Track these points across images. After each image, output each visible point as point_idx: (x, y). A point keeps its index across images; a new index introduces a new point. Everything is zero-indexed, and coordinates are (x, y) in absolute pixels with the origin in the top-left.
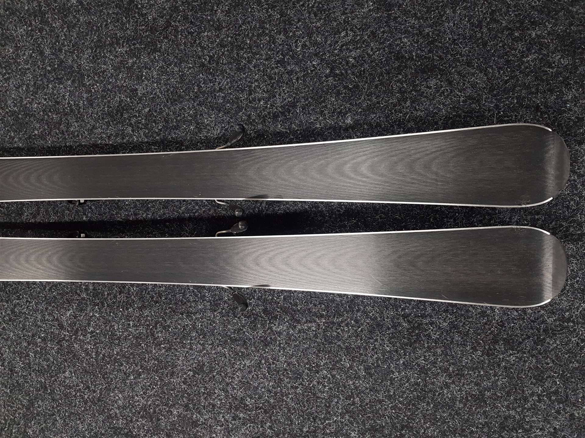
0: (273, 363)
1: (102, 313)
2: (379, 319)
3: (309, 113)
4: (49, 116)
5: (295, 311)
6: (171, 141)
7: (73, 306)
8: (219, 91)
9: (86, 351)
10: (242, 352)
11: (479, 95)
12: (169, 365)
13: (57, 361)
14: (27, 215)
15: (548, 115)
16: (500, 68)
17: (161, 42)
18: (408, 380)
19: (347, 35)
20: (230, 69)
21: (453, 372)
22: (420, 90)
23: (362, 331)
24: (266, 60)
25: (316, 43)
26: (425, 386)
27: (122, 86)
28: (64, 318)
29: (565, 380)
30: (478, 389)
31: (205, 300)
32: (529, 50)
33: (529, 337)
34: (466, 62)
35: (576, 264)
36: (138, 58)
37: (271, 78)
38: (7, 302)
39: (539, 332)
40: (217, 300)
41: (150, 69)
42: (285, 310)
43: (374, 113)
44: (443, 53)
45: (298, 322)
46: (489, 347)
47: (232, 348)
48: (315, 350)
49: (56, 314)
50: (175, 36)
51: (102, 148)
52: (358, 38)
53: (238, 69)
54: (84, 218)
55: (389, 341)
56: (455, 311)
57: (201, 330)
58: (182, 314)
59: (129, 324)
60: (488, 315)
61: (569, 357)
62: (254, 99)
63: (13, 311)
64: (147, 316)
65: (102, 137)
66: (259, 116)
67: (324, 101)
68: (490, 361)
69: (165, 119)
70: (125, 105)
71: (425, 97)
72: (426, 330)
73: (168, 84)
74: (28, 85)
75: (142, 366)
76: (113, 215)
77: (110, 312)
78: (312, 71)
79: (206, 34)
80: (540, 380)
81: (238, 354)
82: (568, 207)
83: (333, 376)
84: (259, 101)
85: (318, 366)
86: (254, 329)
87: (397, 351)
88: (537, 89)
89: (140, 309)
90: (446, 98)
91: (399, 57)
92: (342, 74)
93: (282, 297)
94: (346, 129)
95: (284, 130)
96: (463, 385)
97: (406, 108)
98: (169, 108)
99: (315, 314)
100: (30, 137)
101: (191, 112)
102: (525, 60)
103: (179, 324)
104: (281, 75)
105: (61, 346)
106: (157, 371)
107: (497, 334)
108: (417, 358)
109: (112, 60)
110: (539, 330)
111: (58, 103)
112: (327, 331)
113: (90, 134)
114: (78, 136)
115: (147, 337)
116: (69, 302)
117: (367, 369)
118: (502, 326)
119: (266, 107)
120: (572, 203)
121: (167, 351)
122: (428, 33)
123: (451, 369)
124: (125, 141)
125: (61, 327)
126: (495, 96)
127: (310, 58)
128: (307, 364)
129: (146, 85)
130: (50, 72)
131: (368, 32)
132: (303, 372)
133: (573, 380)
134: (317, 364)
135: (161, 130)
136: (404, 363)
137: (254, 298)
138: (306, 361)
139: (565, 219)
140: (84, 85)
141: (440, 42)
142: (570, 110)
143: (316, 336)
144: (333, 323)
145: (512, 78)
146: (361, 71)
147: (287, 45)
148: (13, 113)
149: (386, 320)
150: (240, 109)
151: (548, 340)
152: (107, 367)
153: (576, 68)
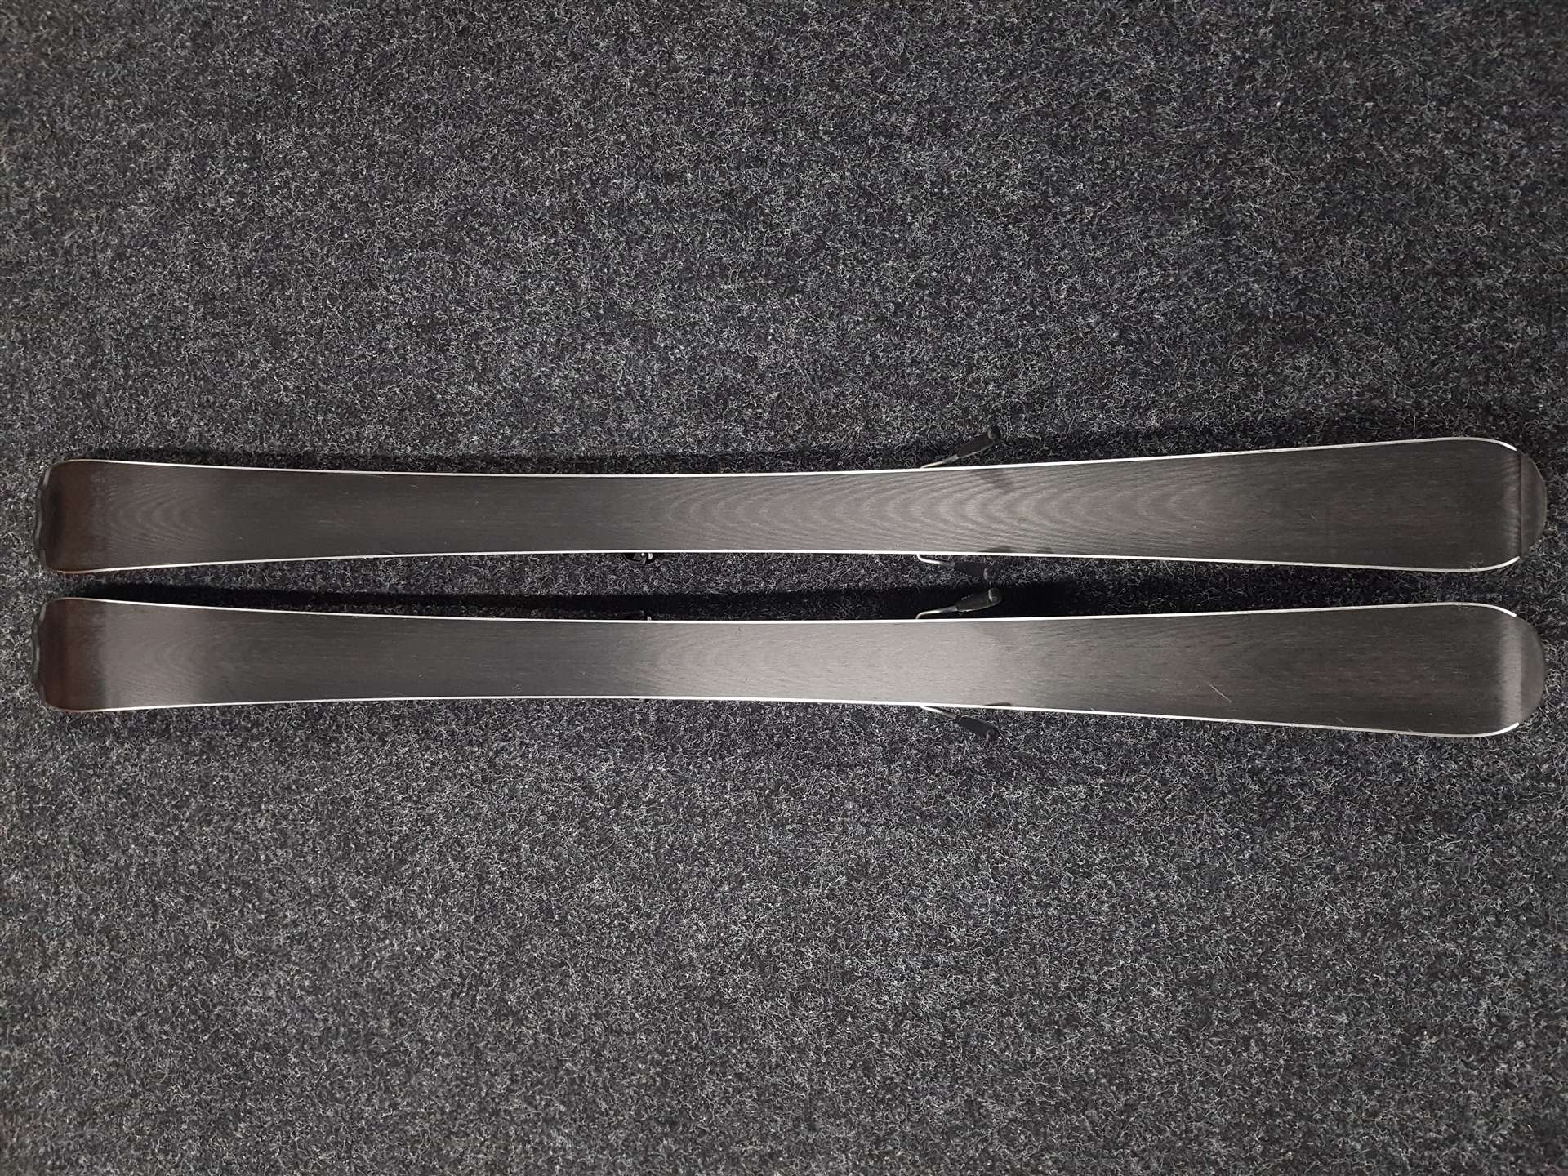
0: (1003, 860)
1: (673, 764)
2: (1206, 778)
3: (1079, 407)
4: (583, 401)
5: (1046, 764)
6: (817, 452)
7: (615, 753)
8: (911, 365)
9: (636, 837)
10: (941, 839)
11: (1385, 383)
12: (801, 864)
13: (576, 859)
14: (533, 582)
15: (1507, 421)
16: (1423, 340)
17: (806, 276)
18: (1260, 888)
19: (1151, 274)
20: (933, 327)
21: (1342, 873)
22: (1282, 371)
23: (1173, 799)
24: (1002, 312)
25: (1093, 287)
26: (1291, 899)
27: (728, 351)
28: (596, 775)
29: (1544, 886)
30: (1387, 904)
31: (874, 742)
32: (1472, 309)
33: (1478, 809)
34: (1363, 328)
35: (1559, 678)
36: (761, 302)
37: (1009, 344)
38: (480, 745)
39: (1496, 799)
40: (896, 742)
41: (782, 323)
42: (1027, 762)
43: (1199, 410)
44: (1323, 310)
45: (1053, 783)
46: (1408, 827)
47: (923, 832)
48: (1084, 835)
49: (580, 768)
50: (833, 267)
51: (686, 462)
52: (1172, 280)
53: (949, 327)
54: (645, 589)
55: (1223, 817)
56: (1345, 761)
57: (865, 797)
58: (828, 768)
59: (725, 787)
60: (1403, 770)
61: (1550, 843)
62: (976, 381)
63: (491, 763)
64: (761, 771)
65: (686, 443)
66: (985, 409)
67: (1107, 387)
68: (1408, 853)
69: (807, 412)
70: (732, 387)
71: (1291, 384)
72: (1292, 798)
73: (816, 350)
74: (543, 344)
75: (746, 867)
76: (703, 583)
77: (689, 764)
78: (1085, 334)
79: (890, 264)
80: (1499, 886)
81: (934, 843)
82: (1543, 580)
83: (1119, 884)
84: (987, 384)
85: (1088, 865)
86: (967, 795)
87: (1238, 836)
88: (1487, 377)
89: (747, 757)
90: (1328, 386)
91: (1244, 315)
92: (1141, 339)
93: (1022, 737)
94: (1148, 437)
95: (1031, 436)
96: (1361, 896)
97: (1258, 402)
98: (816, 393)
99: (1086, 769)
100: (543, 439)
101: (857, 401)
102: (1466, 327)
103: (821, 786)
104: (1029, 339)
105: (587, 829)
106: (776, 877)
107: (1421, 804)
108: (1277, 849)
109: (711, 304)
110: (1495, 795)
111: (602, 378)
112: (1108, 800)
113: (662, 436)
114: (639, 439)
115: (759, 810)
116: (608, 744)
117: (1183, 869)
118: (1431, 788)
119: (999, 395)
120: (1550, 572)
121: (797, 837)
122: (1296, 277)
123: (1338, 867)
124: (730, 449)
125: (589, 791)
126: (1413, 386)
127: (1083, 310)
128: (1069, 860)
129: (775, 351)
130: (588, 321)
131: (1190, 270)
132: (1061, 876)
133: (1558, 886)
134: (1088, 861)
135: (798, 432)
136: (1251, 857)
137: (968, 739)
138: (1067, 856)
139: (1539, 600)
140: (655, 348)
141: (1316, 292)
142: (1545, 413)
143: (1086, 809)
144: (1119, 785)
145: (1444, 356)
146: (1175, 337)
147: (1040, 287)
148: (511, 394)
149: (1219, 779)
150: (949, 397)
151: (1512, 814)
152: (678, 869)
153: (1554, 343)
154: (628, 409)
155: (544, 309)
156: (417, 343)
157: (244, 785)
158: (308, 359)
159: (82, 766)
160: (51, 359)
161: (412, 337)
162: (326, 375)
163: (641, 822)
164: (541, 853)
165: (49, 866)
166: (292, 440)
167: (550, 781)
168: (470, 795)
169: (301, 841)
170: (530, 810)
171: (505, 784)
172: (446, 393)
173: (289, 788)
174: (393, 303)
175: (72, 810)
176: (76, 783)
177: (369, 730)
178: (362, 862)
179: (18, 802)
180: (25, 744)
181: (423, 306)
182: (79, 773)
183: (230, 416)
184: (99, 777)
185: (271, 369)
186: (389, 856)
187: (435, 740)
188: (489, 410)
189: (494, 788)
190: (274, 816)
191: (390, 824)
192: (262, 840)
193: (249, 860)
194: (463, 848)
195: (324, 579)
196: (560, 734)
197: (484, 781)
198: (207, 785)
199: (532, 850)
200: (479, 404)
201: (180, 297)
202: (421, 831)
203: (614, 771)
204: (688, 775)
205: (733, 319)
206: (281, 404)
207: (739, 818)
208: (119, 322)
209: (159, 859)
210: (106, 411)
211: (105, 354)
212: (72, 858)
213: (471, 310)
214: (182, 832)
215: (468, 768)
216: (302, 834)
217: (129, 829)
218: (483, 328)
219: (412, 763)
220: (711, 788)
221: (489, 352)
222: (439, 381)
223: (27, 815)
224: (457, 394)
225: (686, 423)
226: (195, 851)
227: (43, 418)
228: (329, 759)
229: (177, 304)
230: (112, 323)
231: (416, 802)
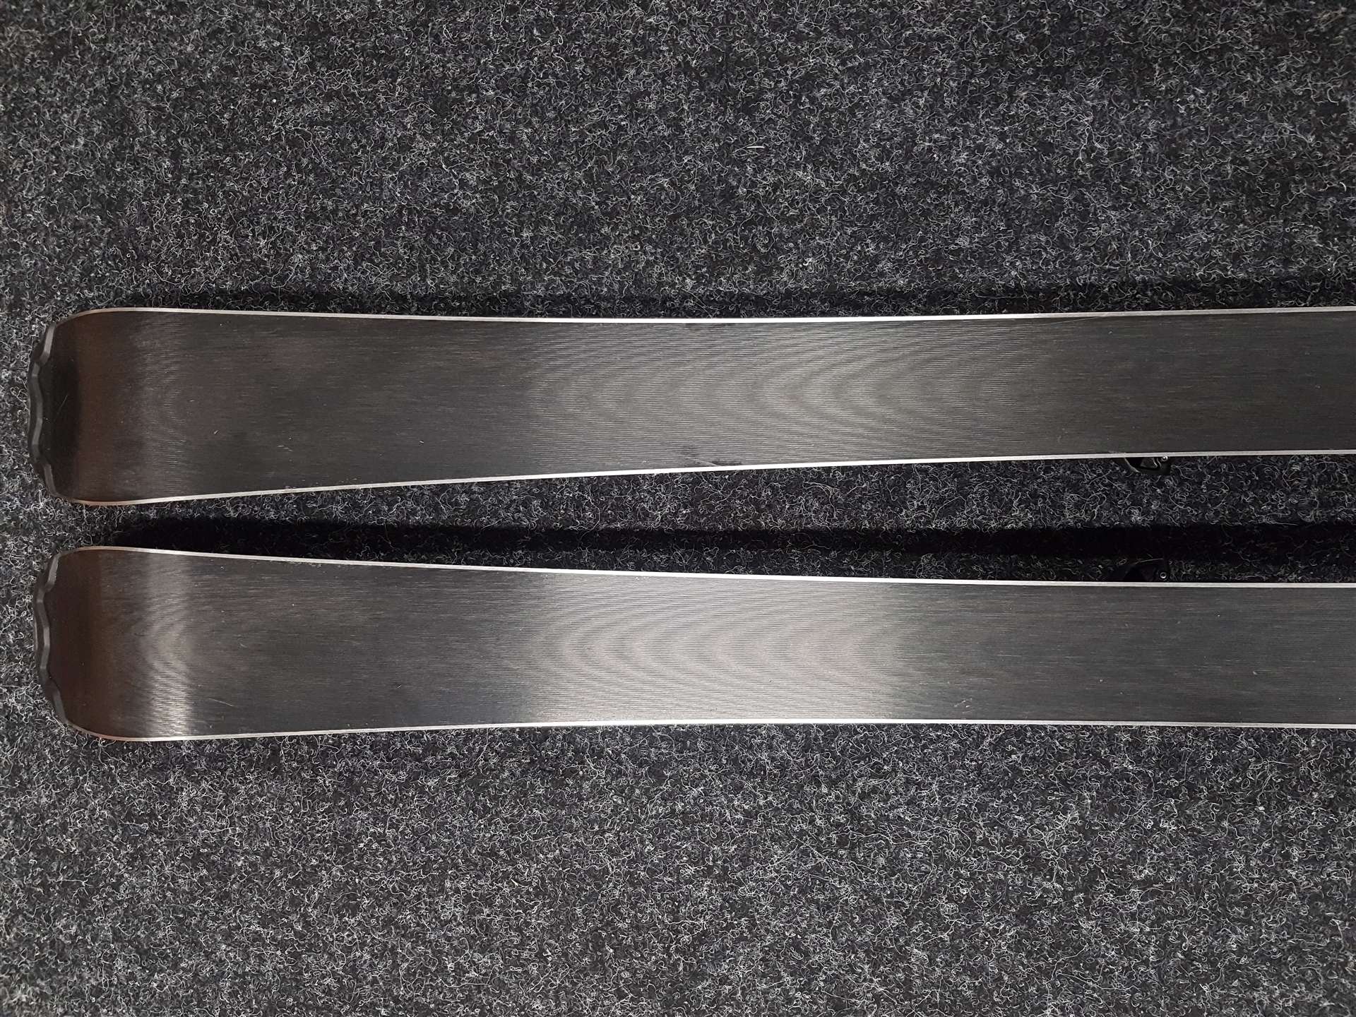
154: (1098, 200)
155: (937, 30)
156: (699, 99)
157: (414, 849)
158: (500, 132)
159: (129, 816)
160: (43, 145)
161: (691, 88)
162: (535, 160)
163: (1132, 916)
164: (948, 964)
165: (80, 977)
166: (477, 272)
167: (963, 845)
168: (818, 868)
169: (516, 941)
170: (928, 894)
171: (880, 849)
172: (754, 184)
173: (493, 853)
174: (654, 29)
175: (116, 887)
176: (119, 845)
177: (633, 757)
178: (626, 975)
179: (21, 875)
180: (29, 781)
181: (711, 33)
182: (125, 829)
183: (364, 234)
184: (160, 835)
185: (436, 152)
186: (675, 965)
187: (751, 775)
188: (834, 212)
189: (860, 855)
190: (468, 899)
191: (674, 913)
192: (449, 939)
193: (426, 970)
194: (806, 954)
195: (545, 506)
196: (979, 768)
197: (841, 844)
198: (348, 848)
199: (932, 961)
200: (816, 201)
201: (267, 33)
202: (731, 926)
203: (1079, 829)
204: (1220, 837)
205: (1299, 37)
206: (456, 210)
207: (1314, 909)
208: (159, 78)
209: (268, 967)
210: (143, 230)
211: (137, 134)
212: (120, 963)
213: (799, 38)
214: (307, 925)
215: (812, 821)
216: (519, 930)
217: (215, 919)
218: (822, 69)
219: (712, 814)
220: (1262, 858)
221: (832, 110)
222: (742, 163)
223: (38, 895)
224: (776, 187)
225: (1210, 224)
226: (331, 955)
227: (34, 245)
228: (563, 805)
229: (262, 44)
230: (146, 81)
231: (720, 879)
